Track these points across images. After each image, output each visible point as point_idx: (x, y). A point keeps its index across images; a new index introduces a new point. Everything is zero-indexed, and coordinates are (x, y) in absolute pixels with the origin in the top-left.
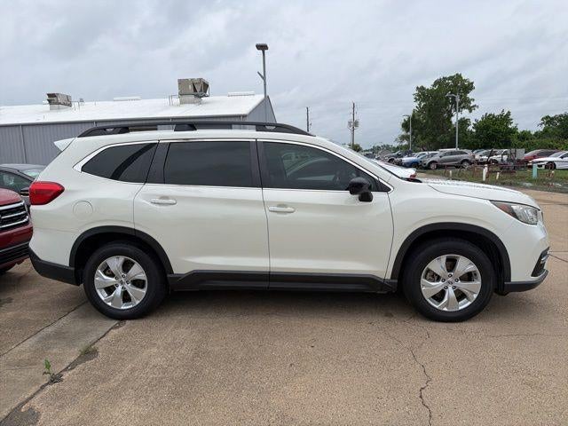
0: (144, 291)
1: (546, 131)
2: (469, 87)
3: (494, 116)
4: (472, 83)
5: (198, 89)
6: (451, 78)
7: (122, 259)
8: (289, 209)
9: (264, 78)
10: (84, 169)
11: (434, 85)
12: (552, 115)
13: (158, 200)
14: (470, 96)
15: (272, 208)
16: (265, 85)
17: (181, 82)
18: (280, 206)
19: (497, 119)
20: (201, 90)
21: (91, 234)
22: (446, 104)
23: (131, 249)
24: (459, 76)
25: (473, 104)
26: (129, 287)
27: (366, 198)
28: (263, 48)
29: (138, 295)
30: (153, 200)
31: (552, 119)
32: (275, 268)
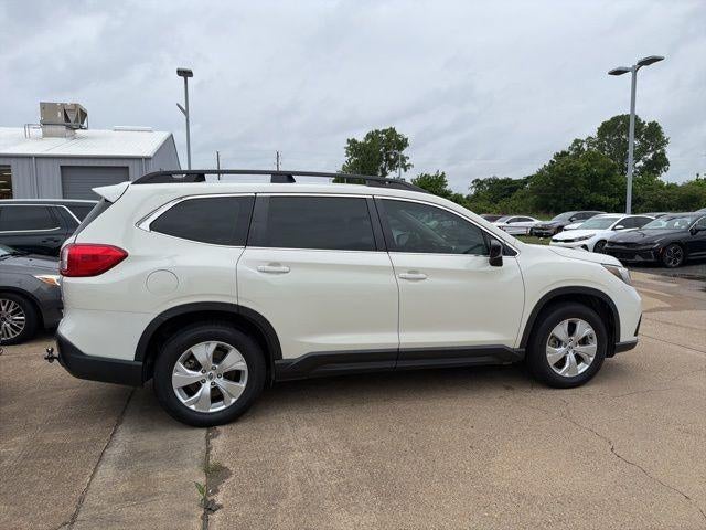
0: (243, 385)
1: (477, 195)
2: (402, 144)
3: (429, 177)
4: (407, 139)
5: (72, 119)
6: (384, 132)
7: (213, 345)
8: (421, 275)
9: (186, 112)
10: (153, 227)
11: (367, 139)
12: (481, 179)
13: (267, 268)
14: (405, 153)
15: (402, 275)
16: (187, 121)
17: (44, 106)
18: (409, 272)
19: (432, 180)
20: (77, 120)
21: (174, 315)
22: (380, 162)
23: (228, 331)
24: (392, 131)
25: (408, 162)
26: (221, 383)
27: (497, 262)
28: (185, 74)
29: (235, 391)
30: (260, 267)
31: (482, 182)
32: (405, 344)
